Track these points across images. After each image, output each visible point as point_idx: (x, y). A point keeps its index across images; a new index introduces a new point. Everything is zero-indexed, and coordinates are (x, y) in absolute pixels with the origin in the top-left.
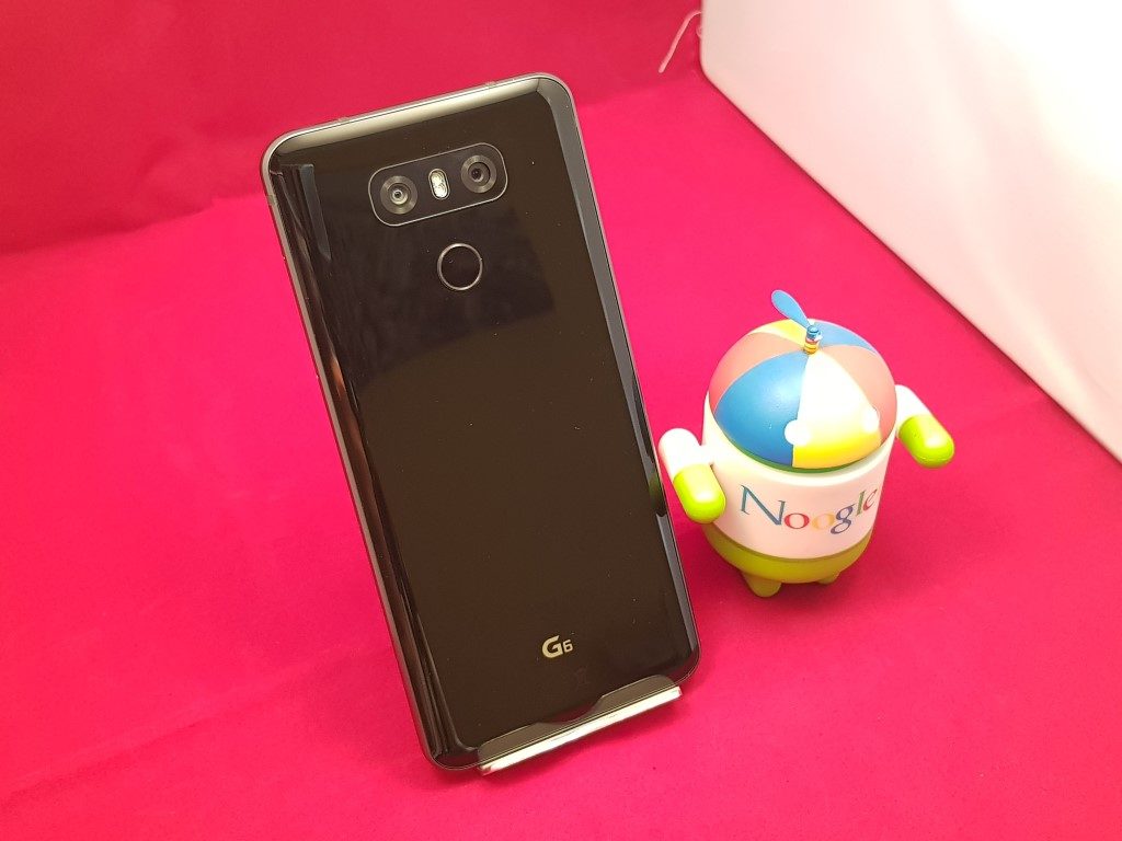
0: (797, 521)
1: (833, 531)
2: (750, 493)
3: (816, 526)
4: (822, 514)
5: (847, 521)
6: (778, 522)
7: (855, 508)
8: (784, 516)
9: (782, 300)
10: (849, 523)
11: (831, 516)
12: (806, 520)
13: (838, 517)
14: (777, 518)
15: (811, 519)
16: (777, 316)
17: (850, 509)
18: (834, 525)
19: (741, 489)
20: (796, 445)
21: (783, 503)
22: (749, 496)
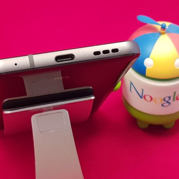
0: (148, 98)
2: (133, 84)
3: (155, 101)
5: (167, 102)
6: (141, 97)
7: (172, 98)
8: (143, 95)
10: (170, 103)
11: (161, 99)
12: (152, 99)
13: (164, 100)
14: (141, 95)
15: (154, 99)
17: (170, 98)
18: (163, 103)
19: (130, 82)
20: (147, 67)
21: (143, 90)
22: (132, 86)
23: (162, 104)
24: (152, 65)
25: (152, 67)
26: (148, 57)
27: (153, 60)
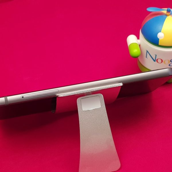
0: (160, 61)
2: (148, 52)
6: (155, 61)
8: (156, 59)
11: (169, 61)
12: (162, 61)
14: (154, 59)
15: (163, 61)
19: (146, 51)
20: (160, 39)
21: (156, 55)
22: (148, 53)
23: (169, 64)
24: (163, 37)
25: (163, 38)
26: (160, 32)
27: (163, 33)
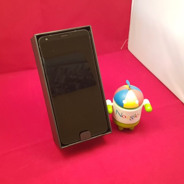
0: (124, 117)
1: (130, 120)
4: (128, 116)
5: (132, 118)
6: (121, 117)
7: (134, 117)
8: (122, 115)
9: (127, 82)
10: (133, 119)
12: (126, 117)
13: (131, 117)
16: (126, 84)
17: (133, 116)
19: (116, 110)
22: (117, 112)
